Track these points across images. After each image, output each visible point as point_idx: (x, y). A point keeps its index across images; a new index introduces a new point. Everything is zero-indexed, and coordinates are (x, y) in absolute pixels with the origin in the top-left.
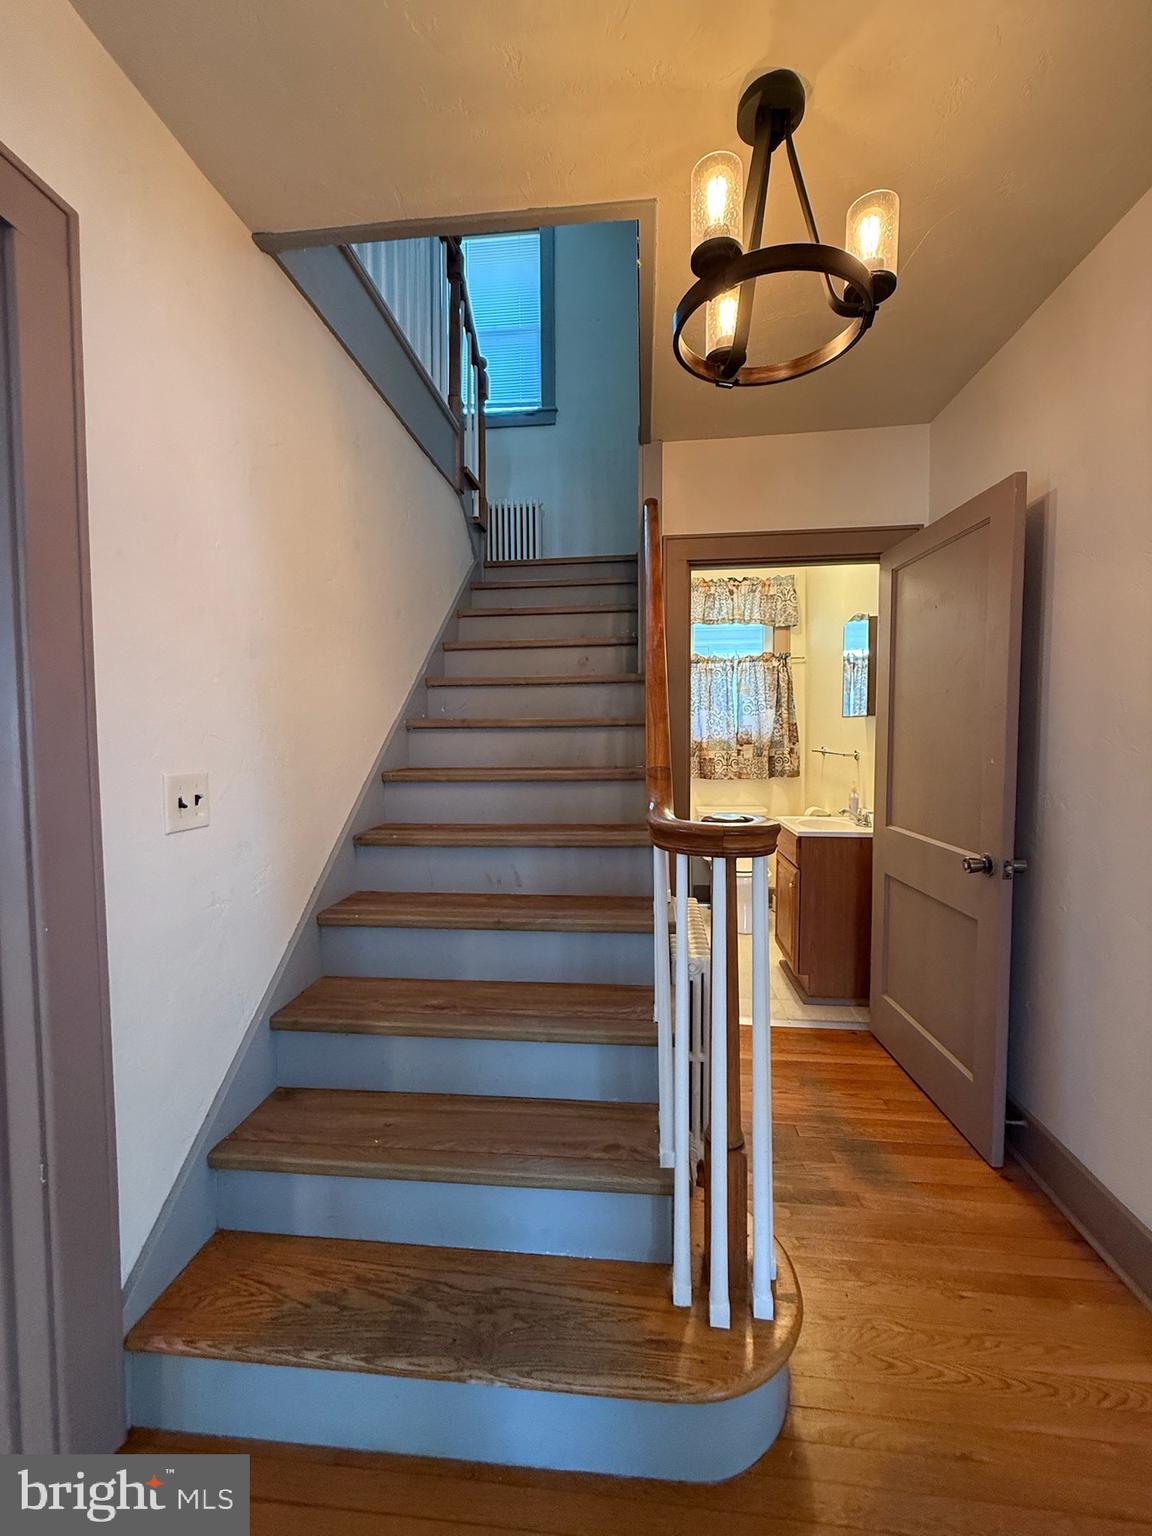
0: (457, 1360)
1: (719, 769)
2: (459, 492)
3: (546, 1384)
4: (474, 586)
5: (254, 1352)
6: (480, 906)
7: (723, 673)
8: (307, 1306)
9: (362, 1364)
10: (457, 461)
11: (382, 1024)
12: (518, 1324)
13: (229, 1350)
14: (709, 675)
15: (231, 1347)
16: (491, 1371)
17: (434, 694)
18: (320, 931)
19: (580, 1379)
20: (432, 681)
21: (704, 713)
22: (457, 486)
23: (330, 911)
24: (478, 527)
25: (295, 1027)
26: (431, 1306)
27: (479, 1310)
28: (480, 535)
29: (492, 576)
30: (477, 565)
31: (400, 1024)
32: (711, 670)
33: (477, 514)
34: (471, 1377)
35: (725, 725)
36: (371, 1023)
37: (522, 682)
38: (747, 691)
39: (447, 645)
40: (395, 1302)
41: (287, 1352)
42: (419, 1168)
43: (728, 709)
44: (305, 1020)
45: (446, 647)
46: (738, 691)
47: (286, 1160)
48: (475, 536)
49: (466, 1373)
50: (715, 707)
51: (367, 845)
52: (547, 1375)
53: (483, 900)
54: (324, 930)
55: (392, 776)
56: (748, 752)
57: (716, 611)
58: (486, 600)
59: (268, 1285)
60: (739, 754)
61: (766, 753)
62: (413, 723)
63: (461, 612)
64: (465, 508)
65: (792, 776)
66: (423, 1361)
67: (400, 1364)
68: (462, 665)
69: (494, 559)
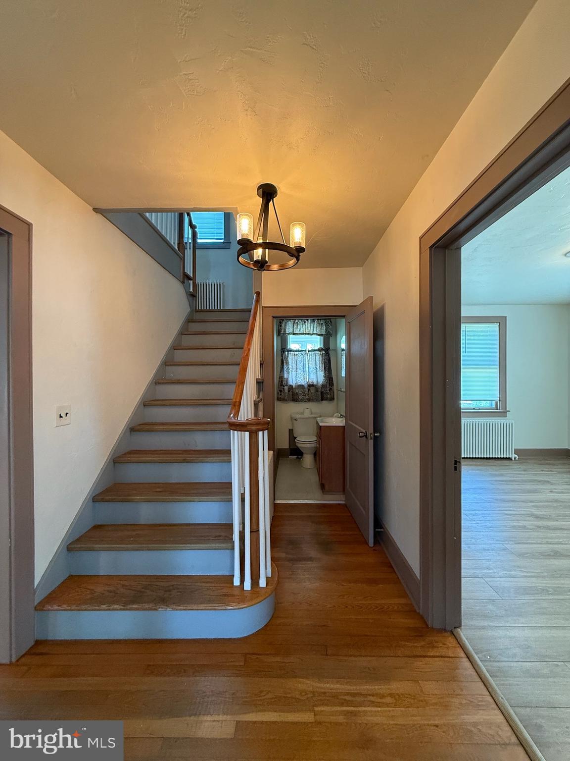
0: (155, 604)
1: (300, 397)
2: (183, 282)
3: (185, 608)
4: (189, 320)
5: (83, 607)
6: (180, 454)
7: (302, 356)
8: (103, 594)
9: (122, 607)
10: (182, 270)
11: (135, 498)
12: (179, 594)
13: (74, 607)
14: (296, 357)
15: (75, 606)
16: (166, 606)
17: (169, 368)
18: (114, 465)
19: (196, 606)
20: (168, 362)
21: (294, 373)
22: (182, 280)
23: (119, 457)
24: (193, 296)
25: (103, 500)
26: (148, 591)
27: (166, 591)
28: (193, 299)
29: (198, 316)
30: (192, 311)
31: (143, 498)
32: (297, 355)
33: (191, 290)
34: (159, 608)
35: (303, 378)
36: (133, 498)
37: (206, 364)
38: (312, 364)
39: (176, 347)
40: (135, 590)
41: (95, 606)
42: (146, 546)
43: (304, 372)
44: (107, 498)
45: (175, 348)
46: (308, 364)
47: (97, 546)
48: (191, 298)
49: (158, 607)
50: (298, 370)
51: (135, 431)
52: (185, 605)
53: (181, 452)
54: (116, 464)
55: (147, 403)
56: (313, 390)
57: (299, 330)
58: (195, 327)
59: (89, 589)
60: (309, 391)
61: (320, 390)
62: (159, 381)
63: (184, 332)
64: (186, 289)
65: (331, 400)
66: (143, 605)
67: (135, 606)
68: (181, 356)
69: (200, 309)
